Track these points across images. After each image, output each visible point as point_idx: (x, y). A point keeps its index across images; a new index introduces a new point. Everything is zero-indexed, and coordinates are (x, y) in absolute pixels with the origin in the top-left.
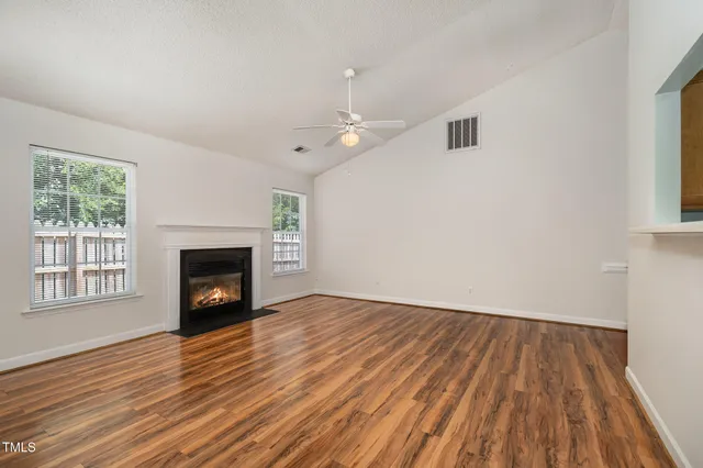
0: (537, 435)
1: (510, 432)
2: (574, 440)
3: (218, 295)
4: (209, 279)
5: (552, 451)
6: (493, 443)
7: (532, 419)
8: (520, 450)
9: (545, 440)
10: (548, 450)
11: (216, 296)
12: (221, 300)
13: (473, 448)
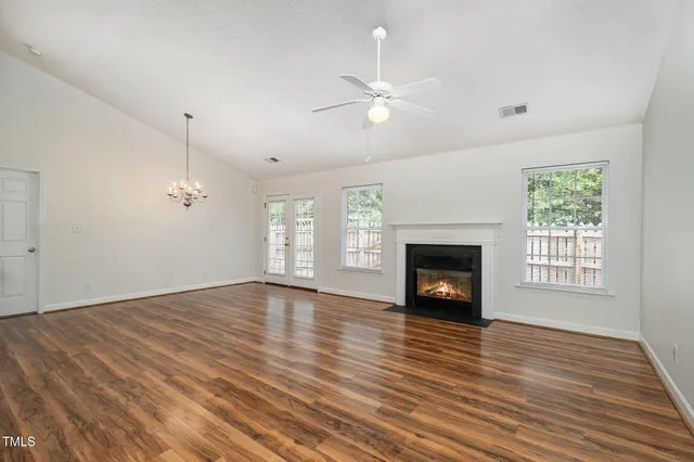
0: (102, 427)
1: (126, 413)
2: (63, 445)
3: (444, 289)
4: (435, 273)
5: (80, 424)
6: (129, 400)
7: (119, 434)
8: (106, 410)
9: (92, 428)
10: (84, 423)
11: (442, 289)
12: (448, 294)
13: (137, 391)
